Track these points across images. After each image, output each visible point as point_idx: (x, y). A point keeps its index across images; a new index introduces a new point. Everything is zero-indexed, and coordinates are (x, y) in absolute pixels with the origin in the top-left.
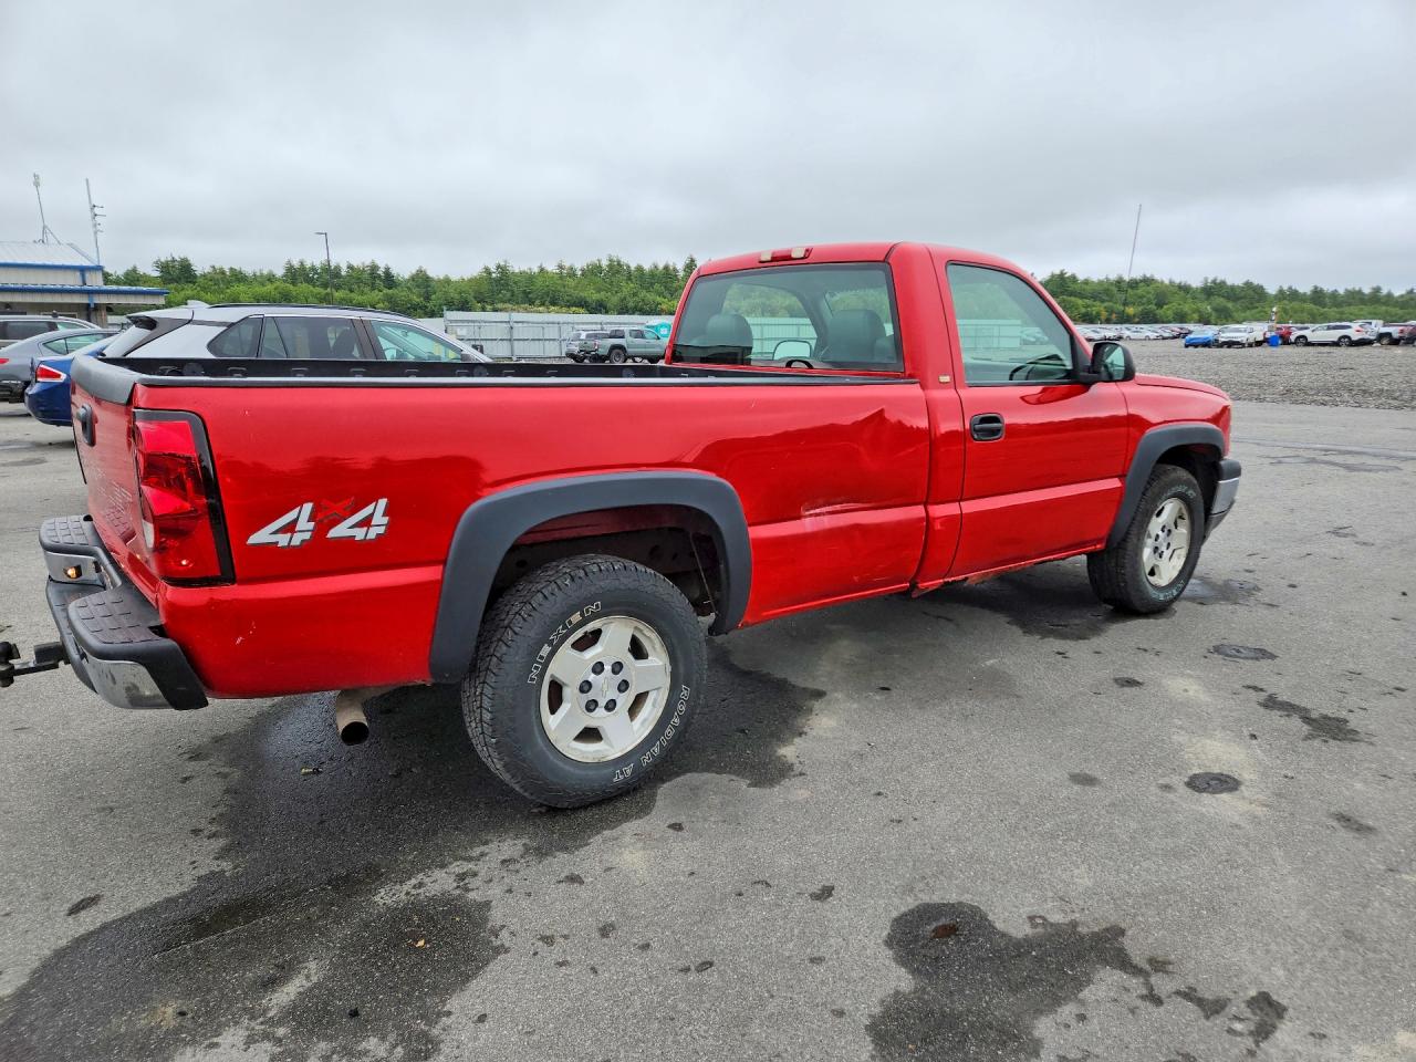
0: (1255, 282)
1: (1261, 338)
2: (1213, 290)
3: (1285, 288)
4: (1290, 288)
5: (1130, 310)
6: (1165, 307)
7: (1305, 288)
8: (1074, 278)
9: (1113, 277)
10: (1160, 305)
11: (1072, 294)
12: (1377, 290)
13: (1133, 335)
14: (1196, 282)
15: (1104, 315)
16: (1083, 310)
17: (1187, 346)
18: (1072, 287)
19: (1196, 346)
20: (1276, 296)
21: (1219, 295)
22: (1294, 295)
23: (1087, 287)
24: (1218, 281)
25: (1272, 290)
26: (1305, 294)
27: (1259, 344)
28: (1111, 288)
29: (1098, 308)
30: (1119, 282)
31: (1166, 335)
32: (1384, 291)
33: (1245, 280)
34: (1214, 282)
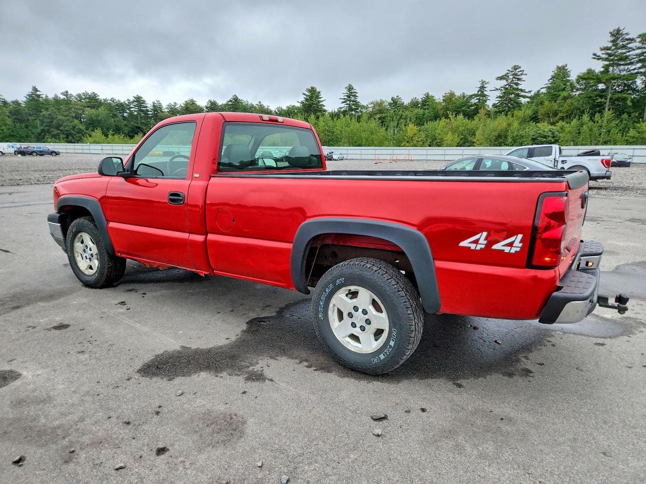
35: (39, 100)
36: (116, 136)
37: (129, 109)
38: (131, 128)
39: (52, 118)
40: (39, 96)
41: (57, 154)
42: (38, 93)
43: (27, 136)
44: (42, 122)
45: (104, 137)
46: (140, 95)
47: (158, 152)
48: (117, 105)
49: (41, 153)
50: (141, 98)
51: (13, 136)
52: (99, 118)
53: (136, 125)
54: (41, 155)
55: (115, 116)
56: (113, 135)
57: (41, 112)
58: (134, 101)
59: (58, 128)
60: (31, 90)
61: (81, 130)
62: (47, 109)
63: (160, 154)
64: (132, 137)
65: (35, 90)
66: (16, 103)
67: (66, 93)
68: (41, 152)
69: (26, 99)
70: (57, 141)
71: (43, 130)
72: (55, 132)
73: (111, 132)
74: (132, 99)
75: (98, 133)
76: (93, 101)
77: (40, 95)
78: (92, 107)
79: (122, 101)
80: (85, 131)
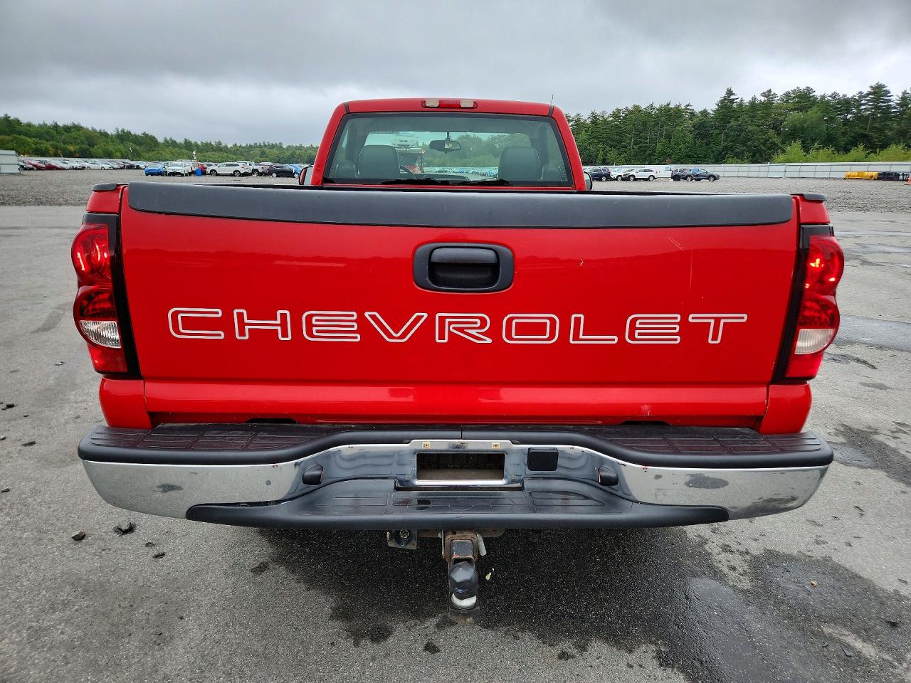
0: (150, 134)
1: (190, 171)
2: (124, 137)
3: (168, 139)
4: (171, 139)
5: (71, 148)
6: (96, 147)
7: (180, 140)
8: (18, 122)
9: (49, 122)
10: (92, 145)
11: (20, 133)
12: (220, 143)
13: (92, 166)
14: (111, 131)
15: (52, 150)
16: (34, 146)
17: (147, 175)
18: (18, 128)
19: (152, 174)
20: (164, 143)
21: (129, 141)
22: (174, 144)
23: (31, 129)
24: (126, 131)
25: (161, 140)
26: (180, 144)
27: (190, 174)
28: (50, 130)
29: (45, 145)
30: (56, 127)
31: (116, 166)
32: (223, 144)
33: (143, 132)
34: (123, 131)
35: (731, 107)
36: (821, 151)
37: (857, 108)
38: (851, 137)
39: (741, 131)
40: (732, 101)
41: (715, 178)
42: (732, 97)
43: (705, 156)
44: (727, 136)
45: (802, 153)
46: (882, 82)
47: (870, 174)
48: (838, 104)
49: (698, 178)
50: (884, 86)
51: (689, 156)
52: (805, 125)
53: (862, 131)
54: (696, 180)
55: (832, 119)
56: (818, 149)
57: (729, 122)
58: (870, 94)
59: (744, 144)
60: (724, 94)
61: (775, 144)
62: (737, 119)
63: (872, 176)
64: (847, 150)
65: (730, 92)
66: (704, 113)
67: (768, 94)
68: (697, 175)
69: (717, 107)
70: (740, 161)
71: (726, 147)
72: (740, 148)
73: (816, 144)
74: (866, 90)
75: (795, 147)
76: (803, 99)
77: (734, 99)
78: (800, 110)
79: (849, 96)
80: (780, 145)
